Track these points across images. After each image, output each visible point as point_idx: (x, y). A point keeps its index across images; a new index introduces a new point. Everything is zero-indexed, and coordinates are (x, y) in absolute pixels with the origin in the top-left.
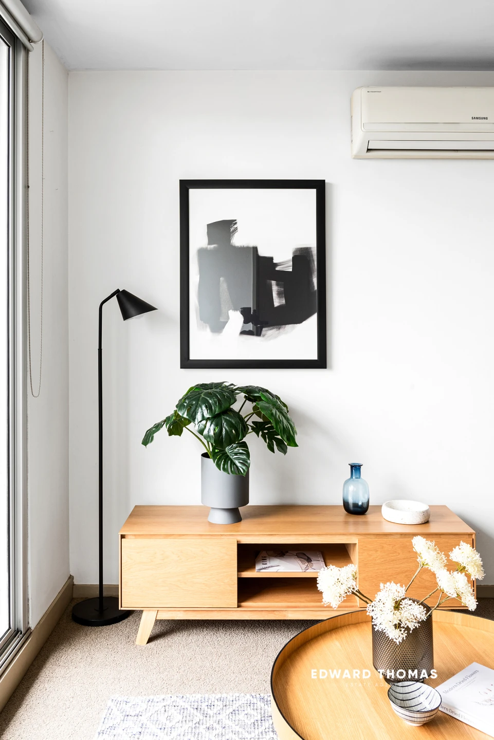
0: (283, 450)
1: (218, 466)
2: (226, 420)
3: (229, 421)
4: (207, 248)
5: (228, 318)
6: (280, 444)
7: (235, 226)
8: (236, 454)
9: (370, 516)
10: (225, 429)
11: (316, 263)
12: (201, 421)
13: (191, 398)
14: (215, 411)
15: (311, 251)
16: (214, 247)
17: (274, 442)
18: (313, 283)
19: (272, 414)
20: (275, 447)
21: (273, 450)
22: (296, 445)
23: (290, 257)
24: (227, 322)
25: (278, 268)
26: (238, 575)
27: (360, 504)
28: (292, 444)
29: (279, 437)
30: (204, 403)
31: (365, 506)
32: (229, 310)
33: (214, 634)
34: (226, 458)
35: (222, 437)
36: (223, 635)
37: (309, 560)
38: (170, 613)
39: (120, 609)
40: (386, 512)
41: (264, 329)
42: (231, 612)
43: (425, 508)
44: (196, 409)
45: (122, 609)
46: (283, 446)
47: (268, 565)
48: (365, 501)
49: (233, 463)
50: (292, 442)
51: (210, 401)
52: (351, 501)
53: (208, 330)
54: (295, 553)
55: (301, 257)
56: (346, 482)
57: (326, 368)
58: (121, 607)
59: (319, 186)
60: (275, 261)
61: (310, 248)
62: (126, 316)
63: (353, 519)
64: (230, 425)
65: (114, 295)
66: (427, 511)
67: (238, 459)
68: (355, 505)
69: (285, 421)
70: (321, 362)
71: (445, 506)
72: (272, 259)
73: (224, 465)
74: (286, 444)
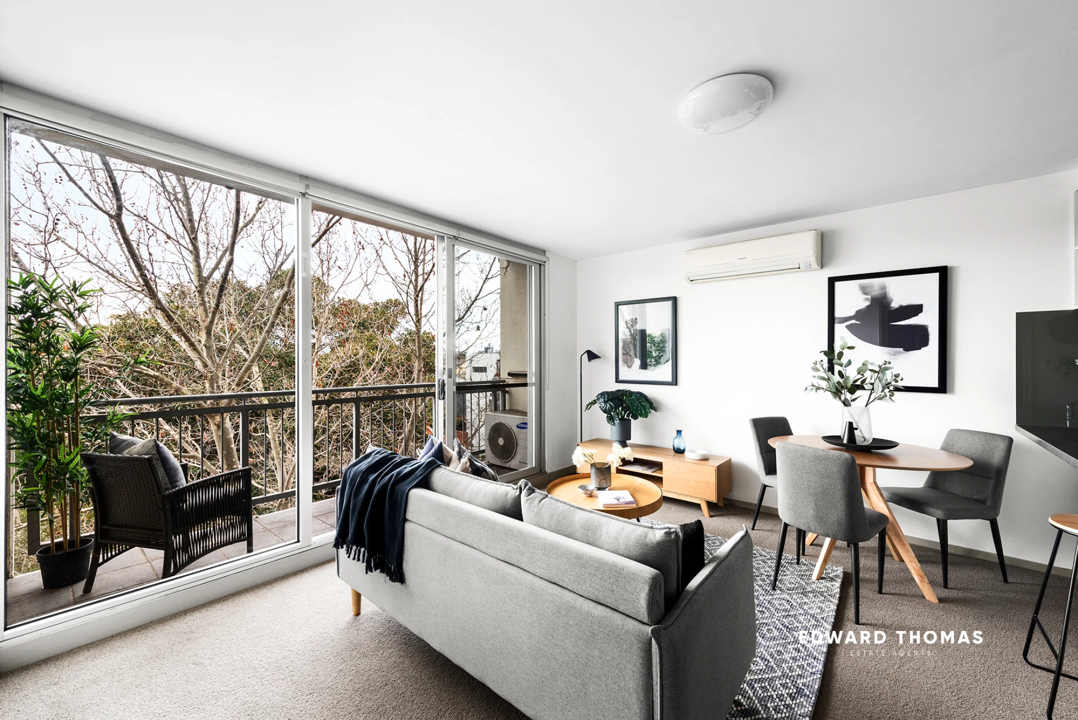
5: (634, 361)
11: (671, 336)
15: (669, 330)
18: (670, 346)
24: (634, 363)
27: (682, 449)
32: (635, 358)
52: (676, 447)
53: (626, 367)
56: (675, 438)
57: (677, 385)
59: (673, 299)
62: (589, 360)
63: (676, 455)
65: (586, 353)
68: (679, 449)
70: (674, 383)
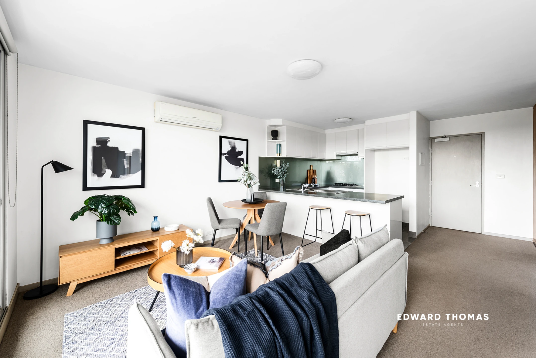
0: (133, 214)
1: (108, 223)
2: (112, 207)
3: (113, 207)
4: (96, 146)
5: (105, 172)
6: (132, 213)
7: (109, 139)
8: (115, 218)
9: (160, 231)
10: (112, 210)
11: (141, 154)
12: (101, 209)
13: (95, 201)
14: (107, 205)
15: (140, 150)
16: (99, 146)
17: (130, 213)
18: (140, 160)
19: (129, 203)
20: (130, 214)
21: (130, 215)
22: (137, 213)
23: (132, 151)
24: (105, 173)
25: (126, 155)
26: (115, 259)
27: (157, 228)
28: (136, 212)
29: (131, 211)
30: (102, 202)
31: (159, 228)
32: (106, 169)
33: (103, 282)
34: (111, 220)
35: (111, 213)
36: (107, 281)
37: (140, 248)
38: (84, 280)
39: (59, 285)
40: (166, 229)
41: (121, 176)
42: (112, 272)
43: (178, 225)
44: (98, 204)
45: (60, 285)
46: (133, 213)
47: (126, 253)
48: (159, 227)
49: (114, 222)
50: (135, 212)
51: (105, 201)
52: (154, 227)
53: (96, 176)
54: (134, 247)
55: (135, 152)
56: (152, 222)
57: (144, 187)
58: (60, 284)
59: (143, 130)
60: (125, 153)
61: (139, 149)
62: (57, 171)
63: (154, 233)
64: (114, 208)
65: (50, 163)
66: (179, 226)
67: (116, 220)
68: (156, 229)
69: (133, 206)
70: (143, 186)
71: (182, 225)
72: (124, 152)
73: (110, 222)
74: (133, 212)
